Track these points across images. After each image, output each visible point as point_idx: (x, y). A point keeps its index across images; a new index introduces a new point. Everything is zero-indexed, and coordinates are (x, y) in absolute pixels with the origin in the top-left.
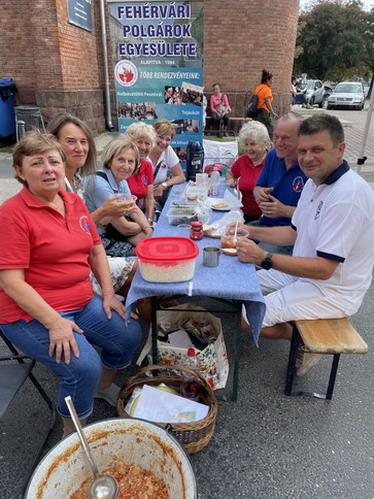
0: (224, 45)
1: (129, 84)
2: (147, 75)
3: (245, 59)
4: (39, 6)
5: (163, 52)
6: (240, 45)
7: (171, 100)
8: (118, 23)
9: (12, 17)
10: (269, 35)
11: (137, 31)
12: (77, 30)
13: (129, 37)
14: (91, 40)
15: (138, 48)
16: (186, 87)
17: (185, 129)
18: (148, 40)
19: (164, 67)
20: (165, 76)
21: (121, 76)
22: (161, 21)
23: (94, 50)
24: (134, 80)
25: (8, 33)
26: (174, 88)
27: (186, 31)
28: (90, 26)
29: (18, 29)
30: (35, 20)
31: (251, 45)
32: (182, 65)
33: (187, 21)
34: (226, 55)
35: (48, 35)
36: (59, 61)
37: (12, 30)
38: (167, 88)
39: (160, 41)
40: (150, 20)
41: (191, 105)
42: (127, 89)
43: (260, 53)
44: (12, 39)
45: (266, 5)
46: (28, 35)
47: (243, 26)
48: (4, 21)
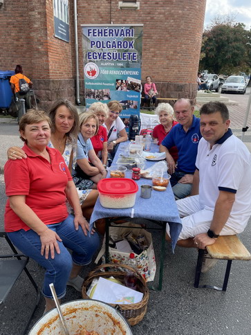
0: (154, 52)
1: (93, 78)
2: (105, 72)
3: (167, 61)
4: (36, 26)
5: (116, 58)
6: (165, 52)
7: (120, 88)
8: (88, 40)
9: (18, 32)
10: (183, 46)
11: (99, 45)
12: (60, 41)
13: (94, 48)
14: (68, 48)
15: (100, 56)
16: (130, 80)
17: (128, 107)
18: (106, 50)
19: (116, 67)
20: (117, 73)
21: (88, 73)
22: (115, 39)
23: (70, 54)
24: (96, 75)
25: (15, 42)
26: (122, 81)
27: (131, 45)
28: (68, 39)
29: (21, 40)
30: (33, 34)
31: (172, 52)
32: (128, 66)
33: (132, 39)
34: (155, 59)
35: (41, 44)
36: (48, 61)
37: (17, 40)
38: (117, 80)
39: (114, 51)
40: (108, 38)
41: (133, 91)
42: (91, 81)
43: (177, 57)
44: (18, 46)
45: (182, 27)
46: (28, 44)
47: (167, 40)
48: (13, 34)
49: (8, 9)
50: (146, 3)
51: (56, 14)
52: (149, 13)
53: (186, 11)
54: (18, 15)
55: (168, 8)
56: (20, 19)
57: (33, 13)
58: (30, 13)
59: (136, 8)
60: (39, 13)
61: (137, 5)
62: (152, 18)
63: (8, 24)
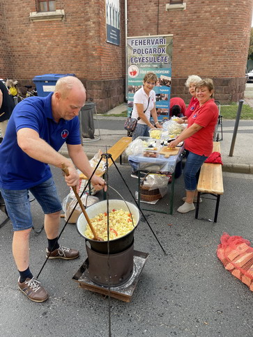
0: (199, 49)
1: (134, 77)
2: (144, 72)
3: (213, 57)
4: (91, 34)
5: (152, 61)
6: (210, 48)
8: (131, 48)
9: (77, 40)
11: (139, 52)
12: (111, 46)
13: (136, 55)
14: (119, 51)
15: (140, 60)
16: (162, 77)
18: (145, 55)
19: (152, 68)
21: (131, 73)
22: (152, 47)
23: (120, 56)
24: (137, 75)
25: (74, 49)
27: (163, 51)
28: (119, 43)
29: (79, 47)
30: (89, 42)
32: (161, 67)
33: (164, 46)
35: (95, 50)
36: (100, 64)
37: (76, 47)
39: (151, 56)
40: (147, 46)
41: (165, 86)
42: (133, 79)
43: (223, 53)
44: (75, 52)
45: (229, 23)
46: (84, 50)
47: (213, 37)
48: (72, 42)
49: (69, 20)
50: (192, 3)
51: (108, 21)
52: (196, 13)
53: (232, 8)
54: (76, 25)
55: (214, 6)
56: (77, 28)
57: (89, 23)
58: (86, 23)
59: (183, 8)
60: (94, 23)
61: (184, 5)
62: (198, 17)
63: (68, 33)
